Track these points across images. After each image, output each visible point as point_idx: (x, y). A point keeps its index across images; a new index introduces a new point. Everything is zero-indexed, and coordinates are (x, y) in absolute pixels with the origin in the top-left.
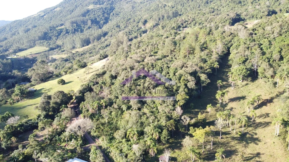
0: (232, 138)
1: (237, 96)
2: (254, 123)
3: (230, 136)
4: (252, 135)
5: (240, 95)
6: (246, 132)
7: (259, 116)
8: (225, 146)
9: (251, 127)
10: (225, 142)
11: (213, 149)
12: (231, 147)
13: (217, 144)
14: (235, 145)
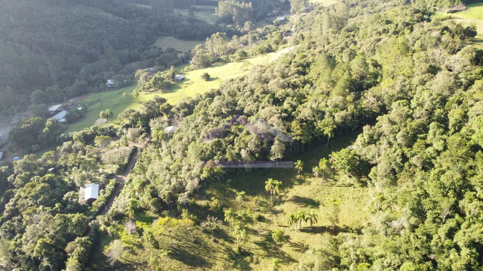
0: (228, 249)
1: (312, 198)
2: (275, 249)
3: (229, 245)
4: (252, 261)
5: (316, 199)
6: (253, 252)
7: (294, 243)
8: (208, 252)
9: (266, 250)
10: (214, 248)
11: (186, 246)
12: (210, 257)
13: (201, 245)
14: (219, 259)
